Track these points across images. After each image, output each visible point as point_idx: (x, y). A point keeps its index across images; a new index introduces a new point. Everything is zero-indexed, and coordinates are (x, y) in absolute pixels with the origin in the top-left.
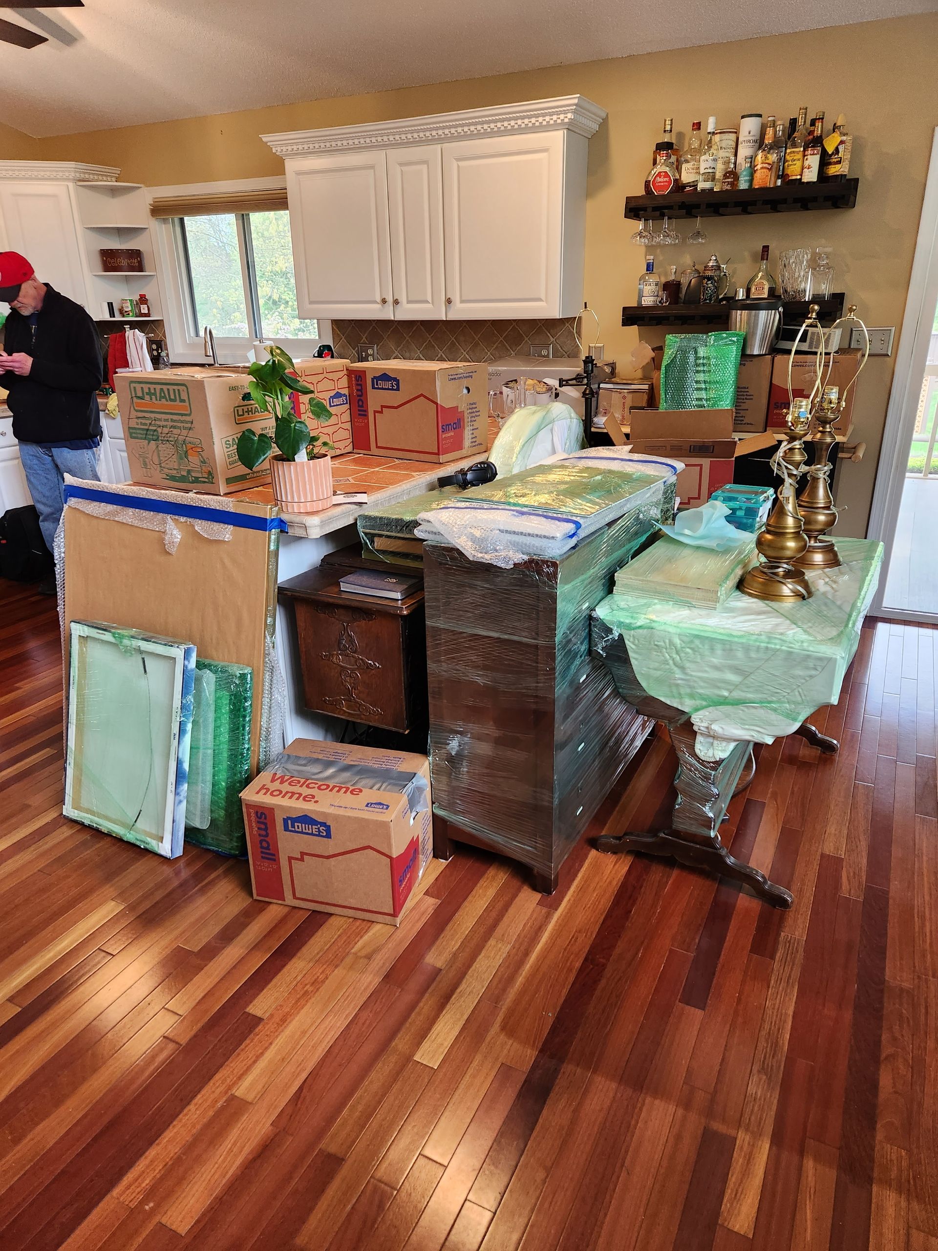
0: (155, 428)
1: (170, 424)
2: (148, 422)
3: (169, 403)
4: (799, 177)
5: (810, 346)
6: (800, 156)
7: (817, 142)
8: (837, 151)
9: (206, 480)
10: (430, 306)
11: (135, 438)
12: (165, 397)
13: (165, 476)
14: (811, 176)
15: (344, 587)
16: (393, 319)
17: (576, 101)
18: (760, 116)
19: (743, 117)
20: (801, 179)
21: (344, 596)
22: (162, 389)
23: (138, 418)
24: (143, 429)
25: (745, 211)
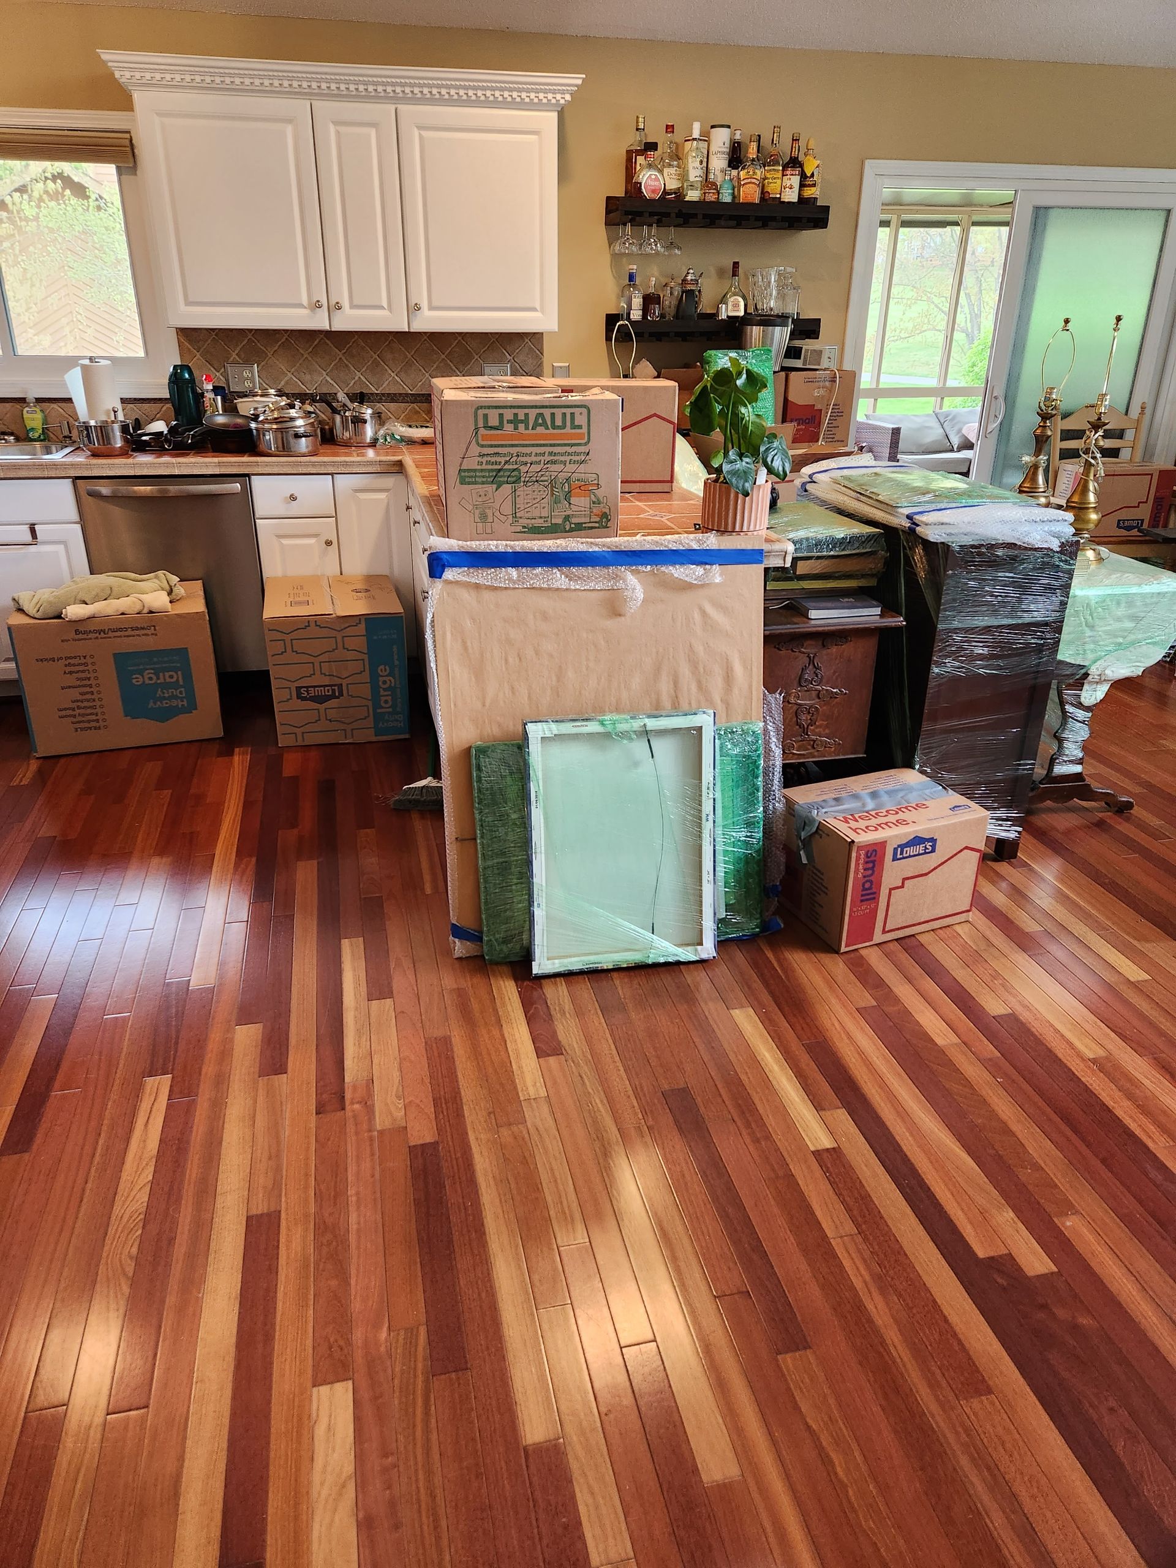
0: (515, 467)
1: (547, 458)
2: (503, 460)
3: (552, 431)
4: (778, 196)
5: (804, 363)
6: (780, 175)
7: (794, 163)
8: (813, 175)
9: (597, 525)
10: (386, 313)
11: (469, 483)
12: (544, 424)
13: (519, 529)
14: (791, 196)
15: (813, 614)
16: (328, 328)
17: (579, 82)
18: (729, 127)
19: (713, 127)
20: (780, 198)
21: (813, 622)
22: (541, 415)
23: (482, 455)
24: (492, 470)
25: (738, 226)
